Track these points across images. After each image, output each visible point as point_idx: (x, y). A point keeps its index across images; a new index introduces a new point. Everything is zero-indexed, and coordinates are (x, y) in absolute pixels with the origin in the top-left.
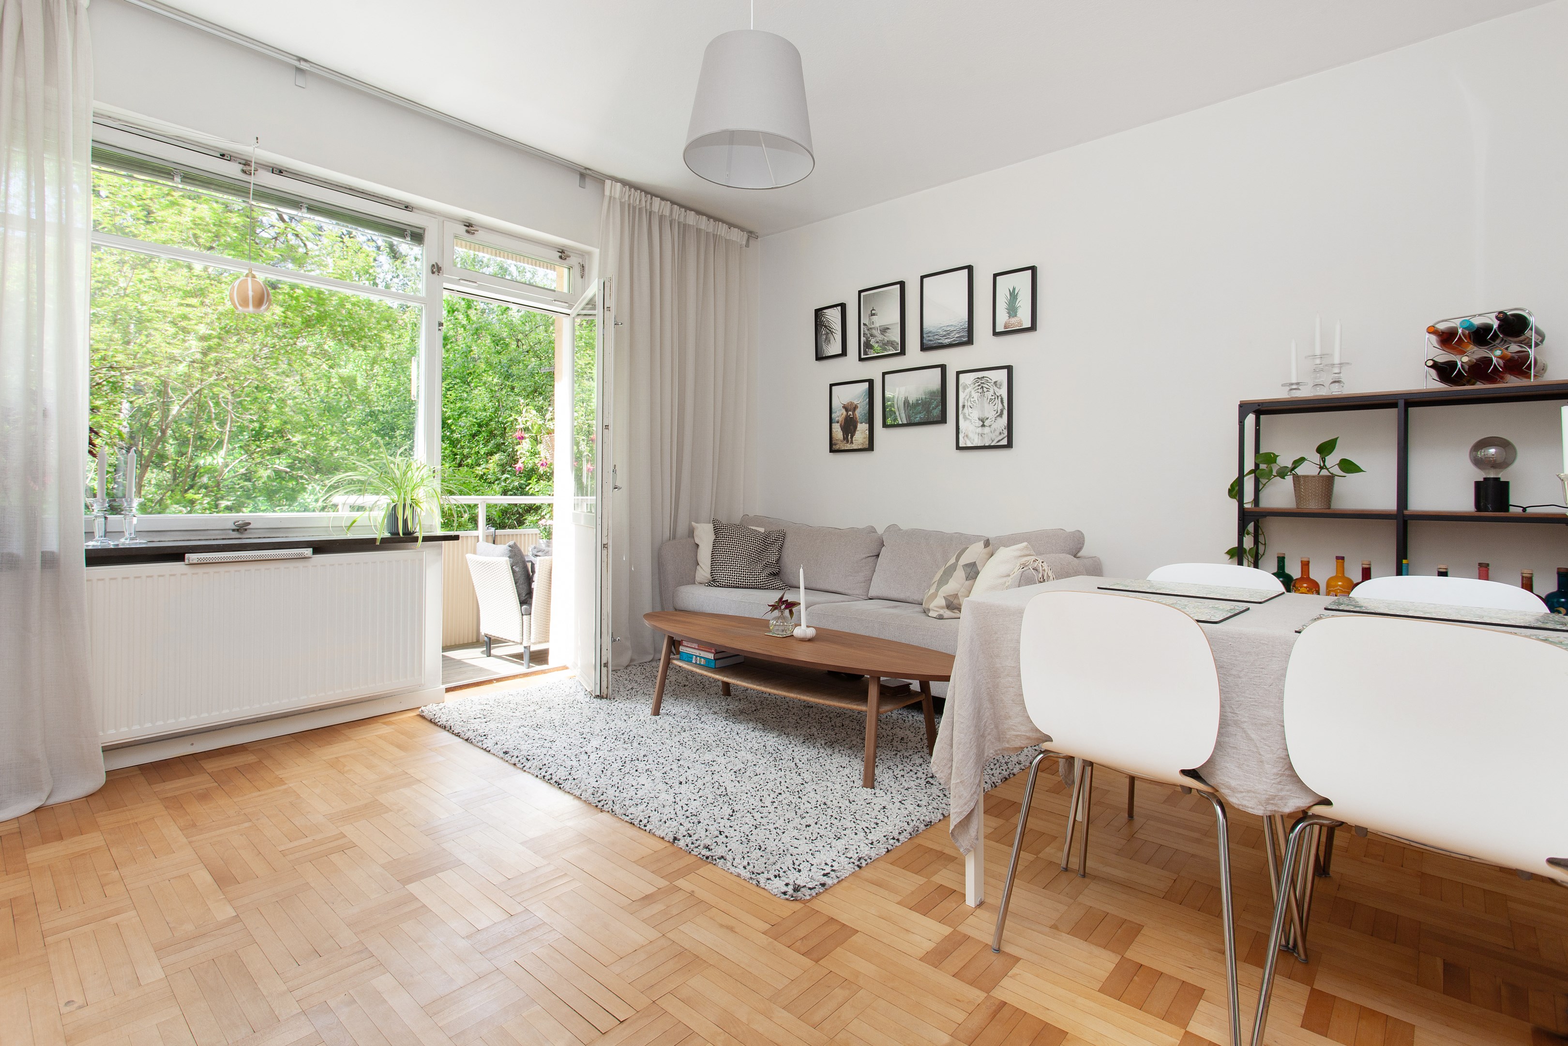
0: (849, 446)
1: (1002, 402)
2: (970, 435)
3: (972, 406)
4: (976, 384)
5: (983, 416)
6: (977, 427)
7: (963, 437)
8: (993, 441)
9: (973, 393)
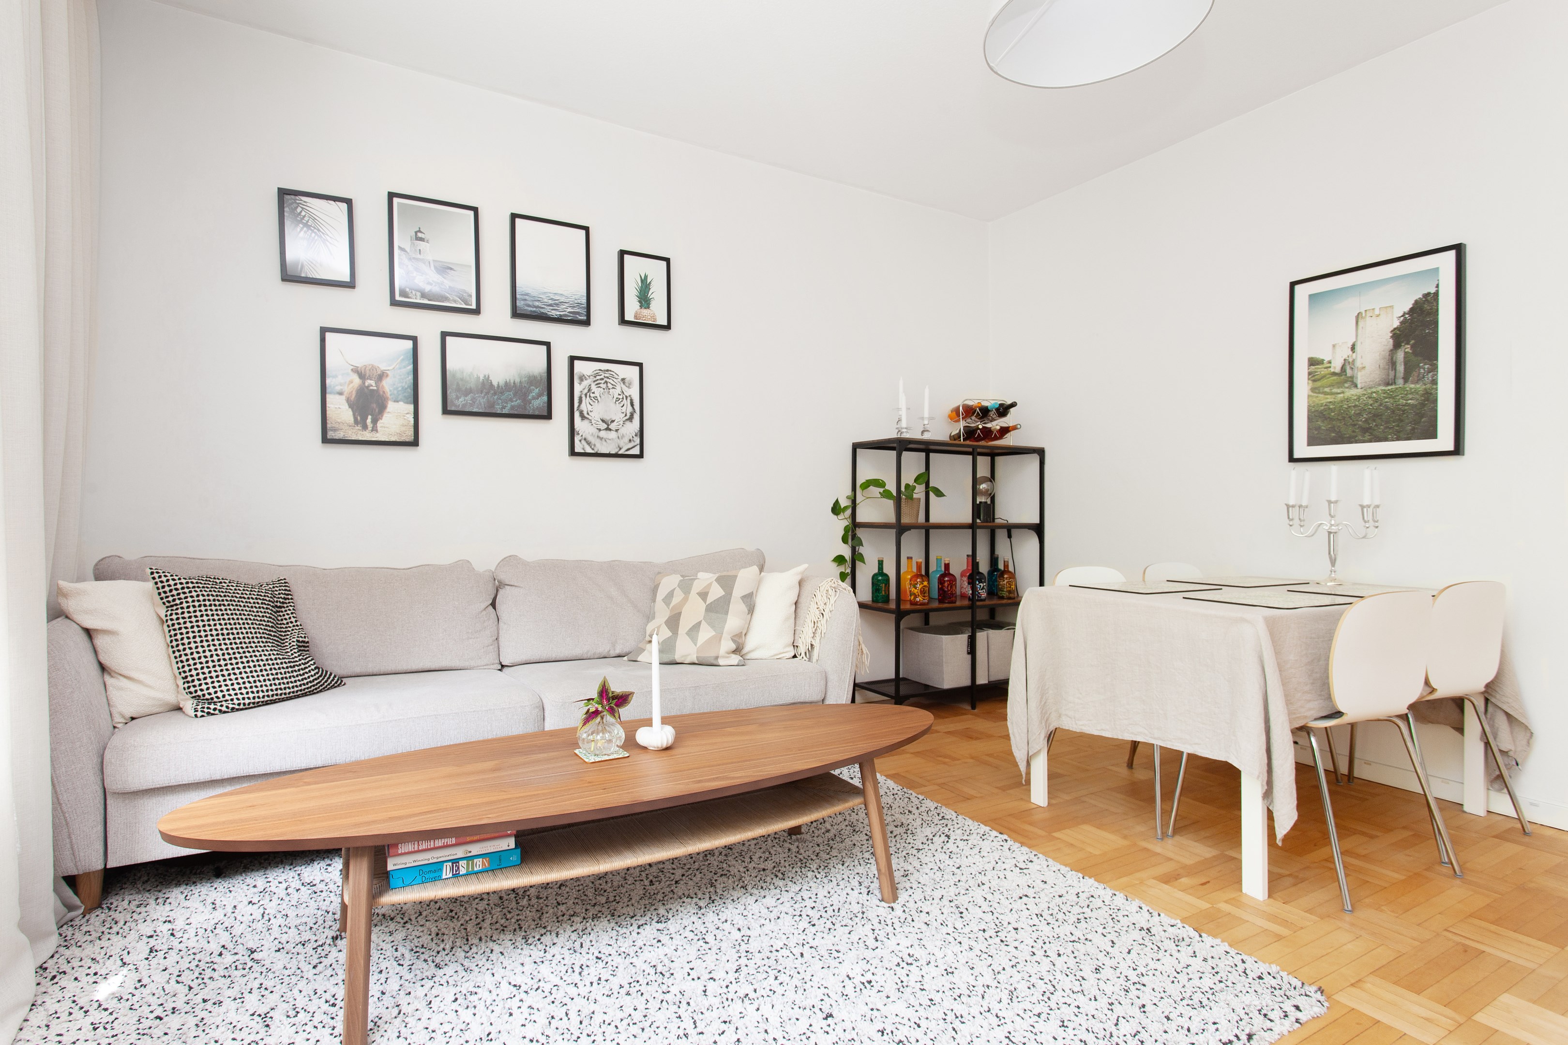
0: (367, 436)
1: (632, 405)
2: (590, 439)
3: (592, 403)
4: (598, 377)
5: (607, 418)
6: (600, 430)
7: (580, 441)
8: (620, 449)
9: (594, 388)
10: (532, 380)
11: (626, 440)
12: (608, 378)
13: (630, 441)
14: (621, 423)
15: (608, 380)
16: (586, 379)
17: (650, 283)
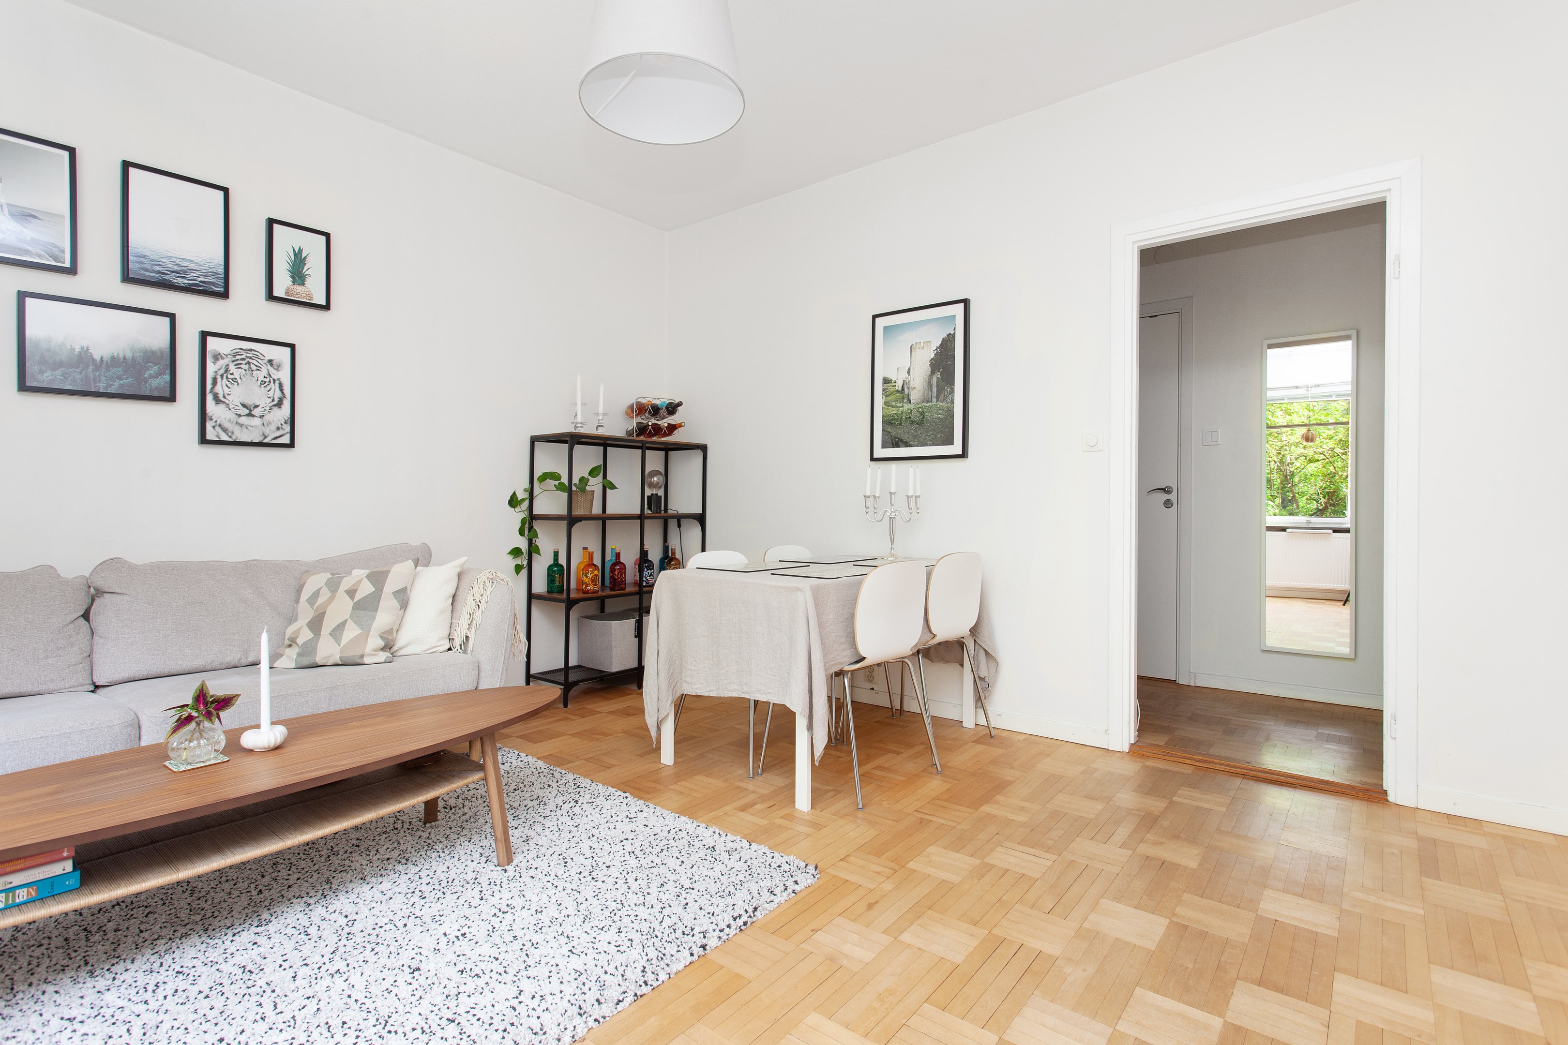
1: (282, 390)
2: (226, 425)
3: (229, 385)
4: (238, 357)
5: (249, 402)
6: (240, 416)
7: (214, 427)
8: (266, 437)
9: (232, 368)
10: (150, 356)
11: (273, 427)
12: (250, 358)
13: (278, 428)
14: (268, 408)
15: (251, 361)
16: (223, 358)
17: (305, 257)
